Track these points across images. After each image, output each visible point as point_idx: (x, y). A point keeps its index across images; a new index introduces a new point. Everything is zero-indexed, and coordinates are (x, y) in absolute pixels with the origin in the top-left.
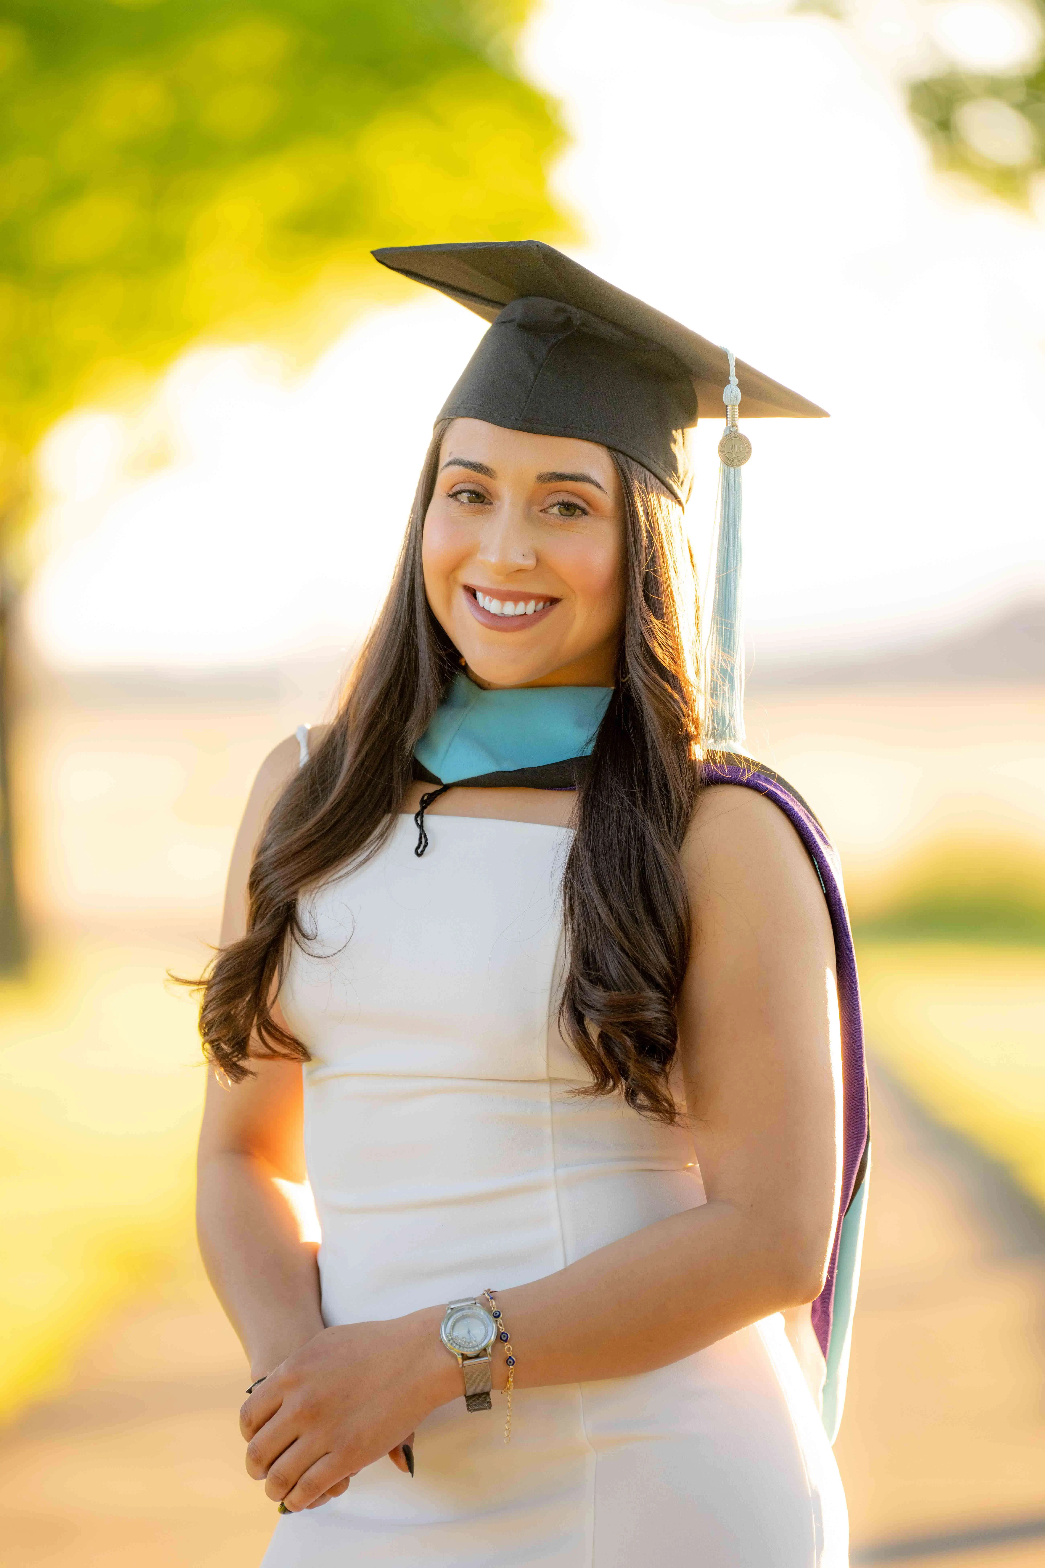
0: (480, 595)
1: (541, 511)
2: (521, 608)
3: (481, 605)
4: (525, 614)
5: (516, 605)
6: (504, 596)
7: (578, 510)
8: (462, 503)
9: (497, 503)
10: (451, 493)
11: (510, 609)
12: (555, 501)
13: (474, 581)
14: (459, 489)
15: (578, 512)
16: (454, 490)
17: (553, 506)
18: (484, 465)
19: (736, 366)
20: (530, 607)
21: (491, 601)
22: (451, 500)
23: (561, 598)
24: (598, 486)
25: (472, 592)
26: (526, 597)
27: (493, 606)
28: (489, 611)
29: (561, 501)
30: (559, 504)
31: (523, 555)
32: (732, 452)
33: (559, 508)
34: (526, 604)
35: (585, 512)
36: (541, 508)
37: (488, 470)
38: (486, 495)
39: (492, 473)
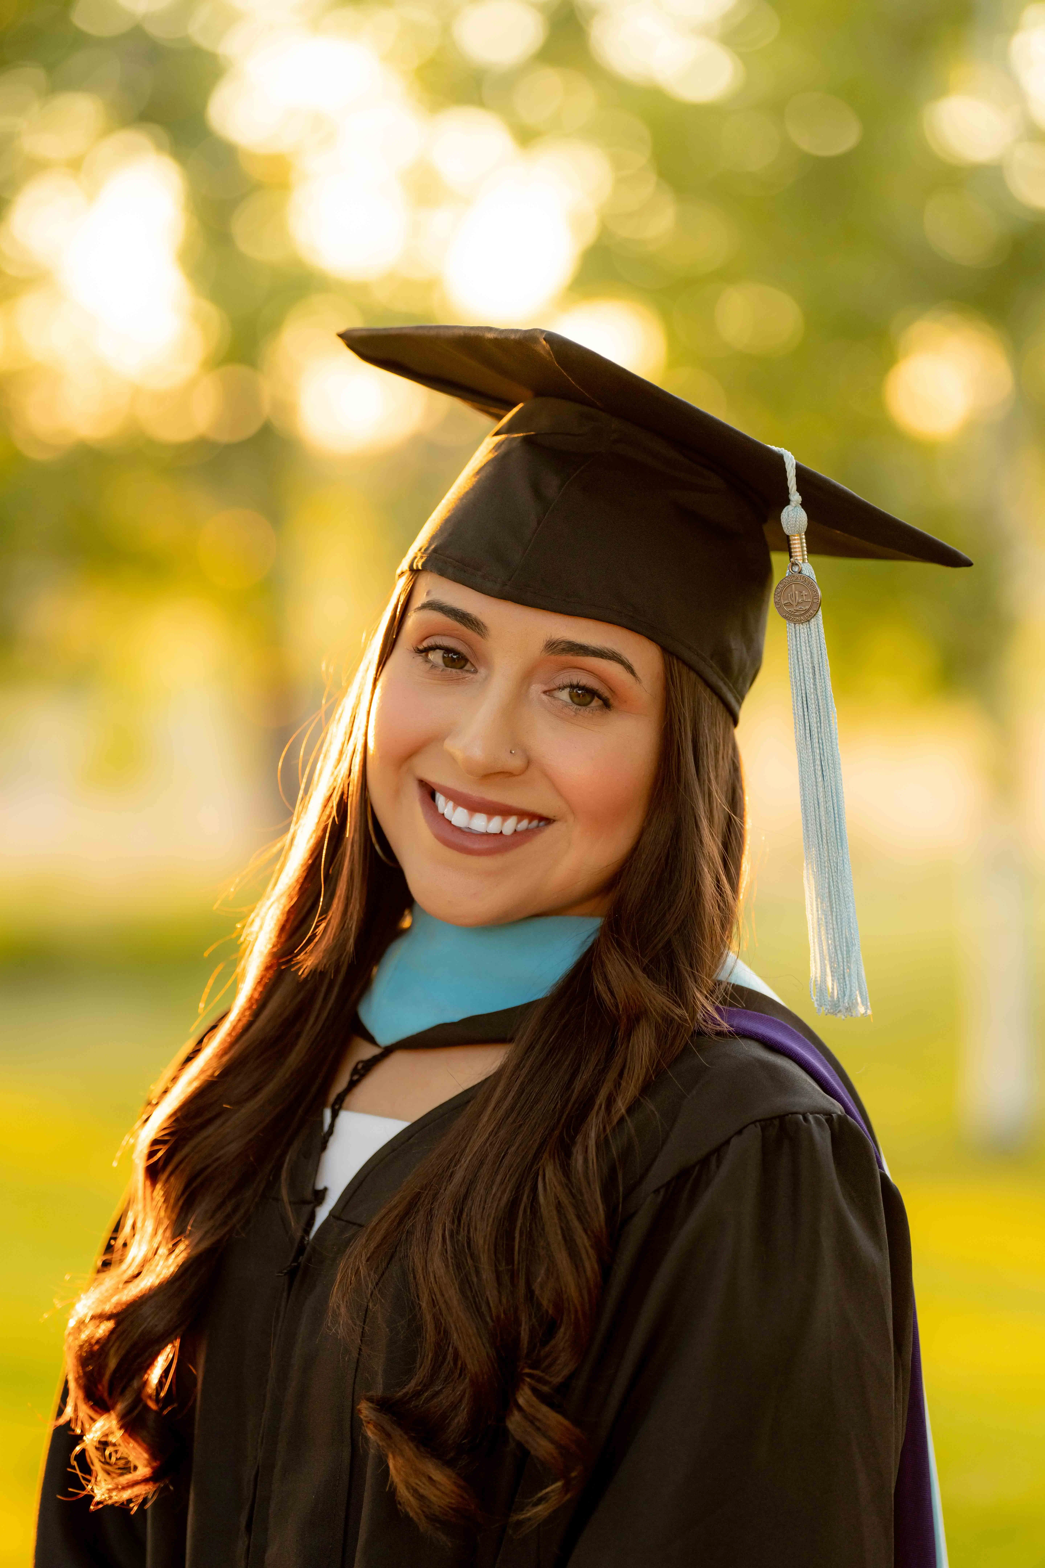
0: (440, 799)
1: (545, 692)
2: (494, 825)
3: (441, 810)
4: (501, 832)
5: (489, 820)
6: (474, 807)
7: (596, 698)
8: (434, 666)
9: (482, 671)
10: (421, 647)
11: (480, 823)
12: (567, 681)
13: (434, 777)
14: (433, 644)
15: (596, 702)
16: (425, 644)
17: (564, 688)
18: (474, 616)
19: (797, 476)
20: (510, 825)
21: (454, 809)
22: (419, 659)
23: (554, 818)
24: (630, 669)
25: (429, 792)
26: (505, 812)
27: (459, 817)
28: (450, 822)
29: (575, 683)
30: (572, 687)
31: (511, 752)
32: (791, 602)
33: (570, 692)
34: (504, 821)
35: (606, 704)
36: (546, 688)
37: (477, 623)
38: (469, 657)
39: (483, 628)
